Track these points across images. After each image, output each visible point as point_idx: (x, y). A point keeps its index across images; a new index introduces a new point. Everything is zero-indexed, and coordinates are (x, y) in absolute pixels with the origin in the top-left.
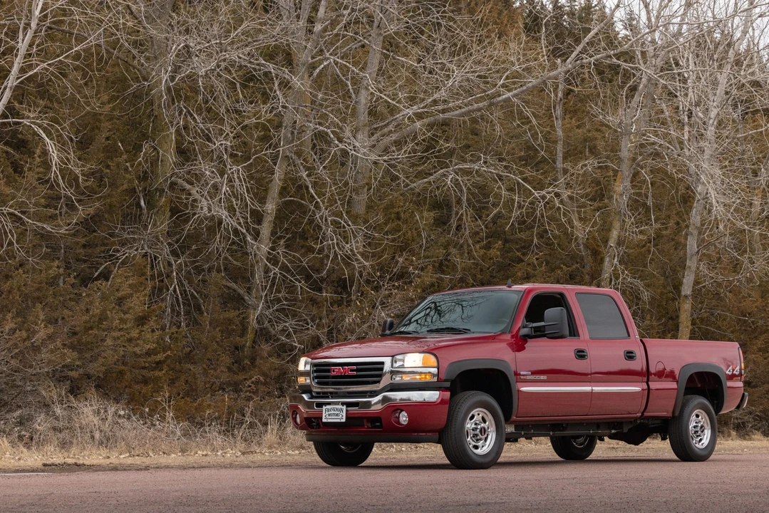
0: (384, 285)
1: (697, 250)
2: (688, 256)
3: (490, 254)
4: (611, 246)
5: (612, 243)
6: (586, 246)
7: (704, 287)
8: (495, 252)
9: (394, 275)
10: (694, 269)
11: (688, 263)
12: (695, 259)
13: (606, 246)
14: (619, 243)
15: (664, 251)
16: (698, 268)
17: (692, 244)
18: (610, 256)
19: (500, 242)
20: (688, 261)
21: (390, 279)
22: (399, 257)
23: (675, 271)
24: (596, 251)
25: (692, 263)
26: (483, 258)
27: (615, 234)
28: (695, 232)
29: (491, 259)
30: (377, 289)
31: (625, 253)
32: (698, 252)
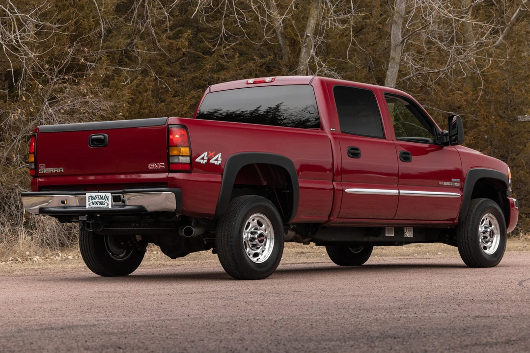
0: (52, 79)
1: (401, 39)
2: (392, 46)
3: (177, 44)
4: (307, 36)
5: (309, 32)
6: (285, 36)
7: (409, 79)
8: (183, 42)
9: (63, 68)
10: (398, 60)
11: (392, 54)
12: (399, 49)
13: (302, 36)
14: (317, 32)
15: (367, 41)
16: (403, 60)
17: (396, 34)
18: (306, 46)
19: (189, 32)
20: (392, 51)
21: (60, 72)
22: (69, 47)
23: (377, 62)
24: (295, 41)
25: (396, 54)
26: (170, 49)
27: (312, 22)
28: (400, 21)
29: (178, 49)
30: (45, 82)
31: (323, 42)
32: (402, 42)
